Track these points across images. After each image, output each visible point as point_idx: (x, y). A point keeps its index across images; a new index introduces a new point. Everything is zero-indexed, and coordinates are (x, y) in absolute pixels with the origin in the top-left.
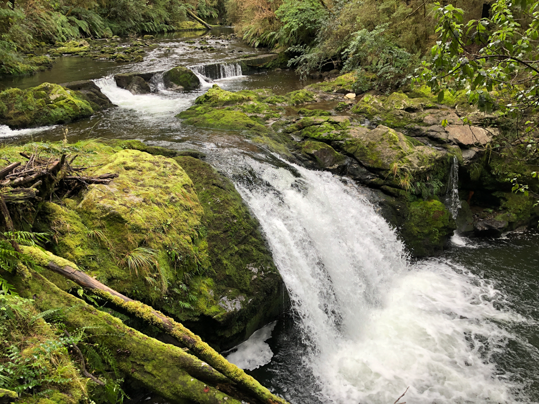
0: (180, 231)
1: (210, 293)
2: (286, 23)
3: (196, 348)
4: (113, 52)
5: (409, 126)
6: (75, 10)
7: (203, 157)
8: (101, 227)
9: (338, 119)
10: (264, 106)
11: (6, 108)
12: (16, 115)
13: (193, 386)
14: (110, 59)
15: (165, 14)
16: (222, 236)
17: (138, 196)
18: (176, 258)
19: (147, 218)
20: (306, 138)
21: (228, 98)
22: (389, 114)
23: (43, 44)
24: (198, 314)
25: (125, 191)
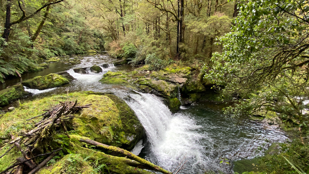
0: (114, 119)
1: (124, 136)
2: (126, 52)
3: (132, 157)
4: (69, 61)
5: (166, 79)
6: (53, 47)
7: (113, 93)
8: (90, 122)
9: (148, 78)
10: (125, 76)
11: (37, 83)
12: (41, 85)
13: (131, 169)
14: (69, 63)
15: (83, 48)
16: (125, 118)
17: (99, 110)
18: (114, 128)
19: (104, 117)
20: (140, 84)
21: (114, 74)
22: (160, 76)
23: (42, 59)
24: (122, 144)
25: (95, 109)
